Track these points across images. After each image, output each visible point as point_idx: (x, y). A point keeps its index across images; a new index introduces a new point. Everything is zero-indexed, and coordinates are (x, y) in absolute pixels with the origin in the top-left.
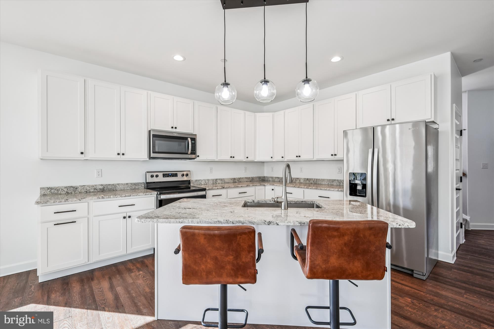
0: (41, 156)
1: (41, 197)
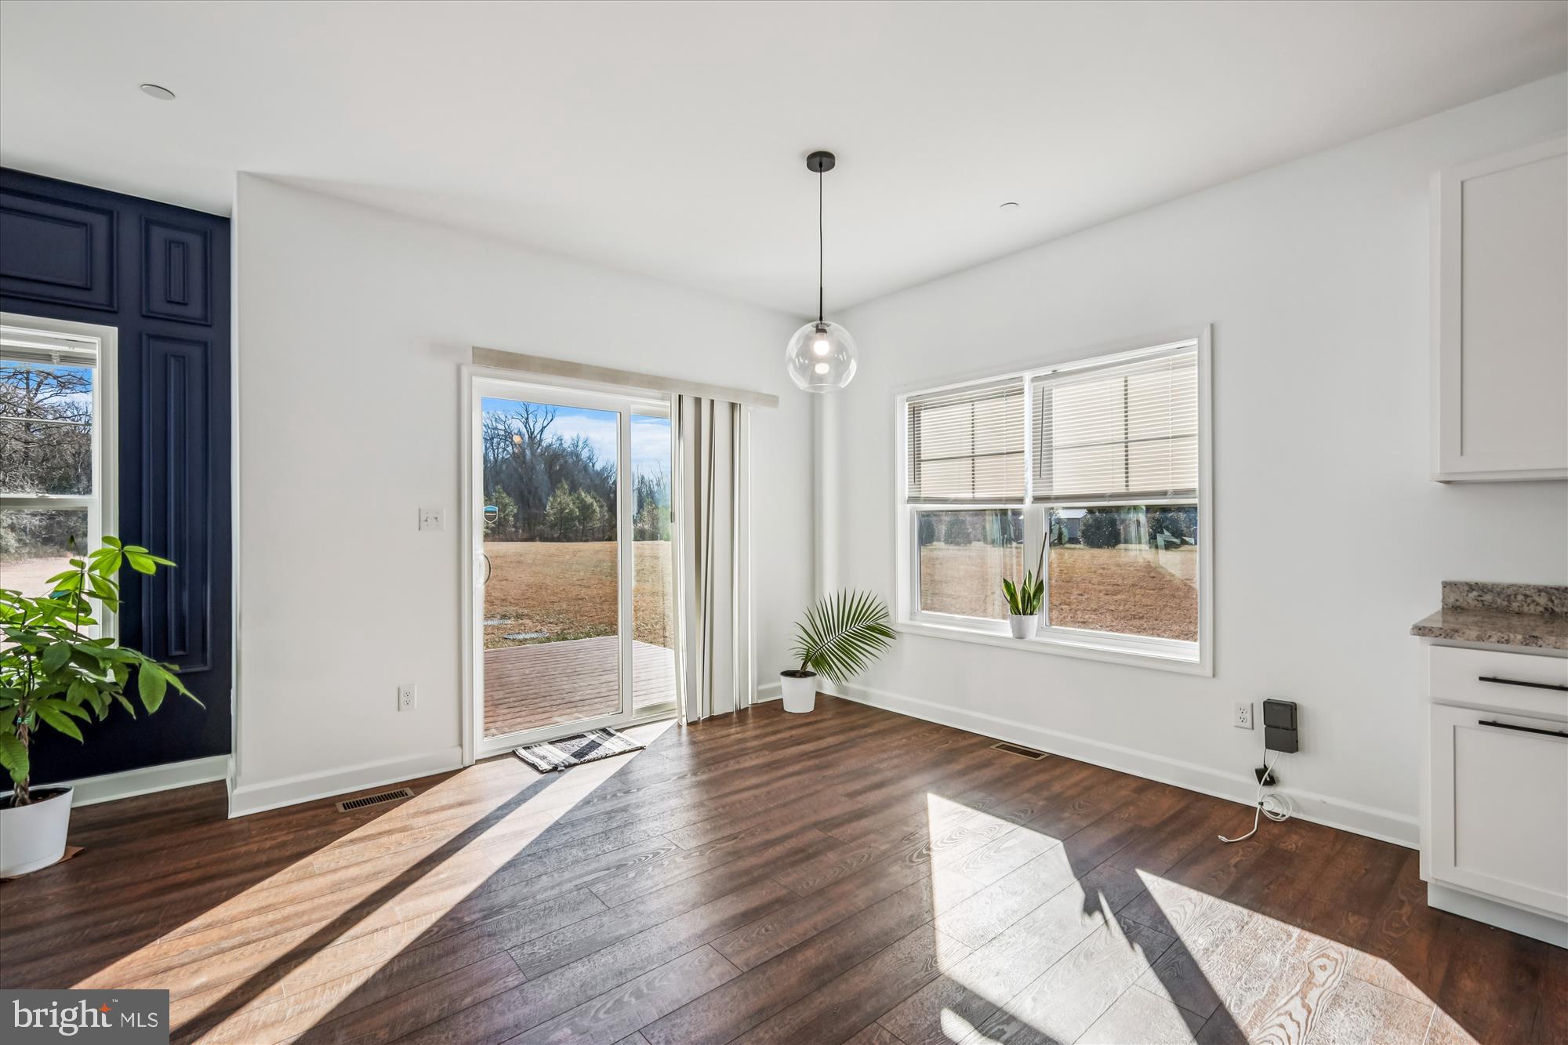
0: (1439, 471)
1: (1446, 613)
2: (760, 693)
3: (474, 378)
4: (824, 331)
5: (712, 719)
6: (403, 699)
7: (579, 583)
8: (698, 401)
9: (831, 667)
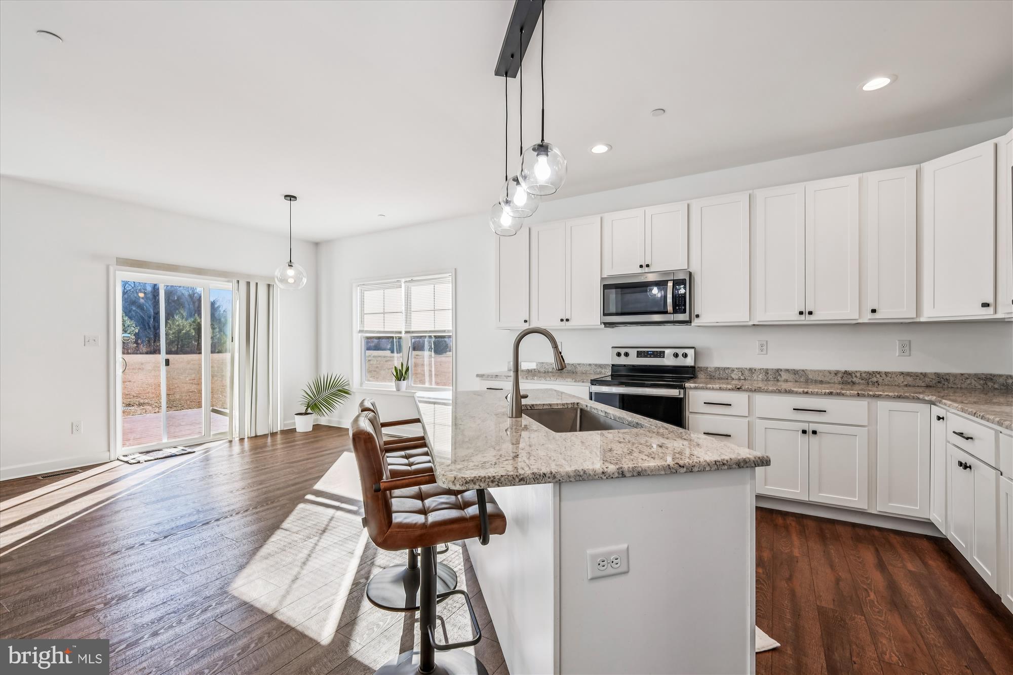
2: (285, 425)
3: (117, 272)
4: (291, 266)
5: (256, 436)
6: (74, 428)
7: (191, 381)
8: (248, 284)
9: (320, 410)
